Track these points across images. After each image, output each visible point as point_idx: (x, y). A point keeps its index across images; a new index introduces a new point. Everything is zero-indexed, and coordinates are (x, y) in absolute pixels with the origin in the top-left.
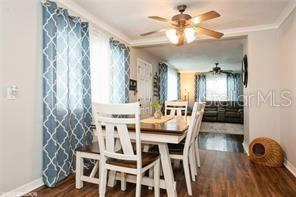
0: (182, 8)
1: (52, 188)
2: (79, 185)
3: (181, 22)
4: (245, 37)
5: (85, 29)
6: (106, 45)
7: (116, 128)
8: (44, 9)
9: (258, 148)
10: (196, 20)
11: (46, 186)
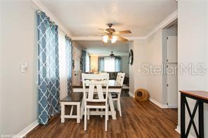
0: (110, 25)
1: (46, 125)
2: (63, 121)
3: (111, 32)
4: (132, 41)
5: (56, 29)
6: (64, 39)
7: (95, 87)
8: (38, 16)
9: (139, 93)
10: (116, 33)
11: (41, 125)
